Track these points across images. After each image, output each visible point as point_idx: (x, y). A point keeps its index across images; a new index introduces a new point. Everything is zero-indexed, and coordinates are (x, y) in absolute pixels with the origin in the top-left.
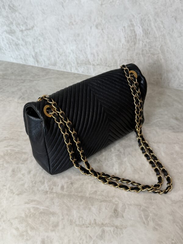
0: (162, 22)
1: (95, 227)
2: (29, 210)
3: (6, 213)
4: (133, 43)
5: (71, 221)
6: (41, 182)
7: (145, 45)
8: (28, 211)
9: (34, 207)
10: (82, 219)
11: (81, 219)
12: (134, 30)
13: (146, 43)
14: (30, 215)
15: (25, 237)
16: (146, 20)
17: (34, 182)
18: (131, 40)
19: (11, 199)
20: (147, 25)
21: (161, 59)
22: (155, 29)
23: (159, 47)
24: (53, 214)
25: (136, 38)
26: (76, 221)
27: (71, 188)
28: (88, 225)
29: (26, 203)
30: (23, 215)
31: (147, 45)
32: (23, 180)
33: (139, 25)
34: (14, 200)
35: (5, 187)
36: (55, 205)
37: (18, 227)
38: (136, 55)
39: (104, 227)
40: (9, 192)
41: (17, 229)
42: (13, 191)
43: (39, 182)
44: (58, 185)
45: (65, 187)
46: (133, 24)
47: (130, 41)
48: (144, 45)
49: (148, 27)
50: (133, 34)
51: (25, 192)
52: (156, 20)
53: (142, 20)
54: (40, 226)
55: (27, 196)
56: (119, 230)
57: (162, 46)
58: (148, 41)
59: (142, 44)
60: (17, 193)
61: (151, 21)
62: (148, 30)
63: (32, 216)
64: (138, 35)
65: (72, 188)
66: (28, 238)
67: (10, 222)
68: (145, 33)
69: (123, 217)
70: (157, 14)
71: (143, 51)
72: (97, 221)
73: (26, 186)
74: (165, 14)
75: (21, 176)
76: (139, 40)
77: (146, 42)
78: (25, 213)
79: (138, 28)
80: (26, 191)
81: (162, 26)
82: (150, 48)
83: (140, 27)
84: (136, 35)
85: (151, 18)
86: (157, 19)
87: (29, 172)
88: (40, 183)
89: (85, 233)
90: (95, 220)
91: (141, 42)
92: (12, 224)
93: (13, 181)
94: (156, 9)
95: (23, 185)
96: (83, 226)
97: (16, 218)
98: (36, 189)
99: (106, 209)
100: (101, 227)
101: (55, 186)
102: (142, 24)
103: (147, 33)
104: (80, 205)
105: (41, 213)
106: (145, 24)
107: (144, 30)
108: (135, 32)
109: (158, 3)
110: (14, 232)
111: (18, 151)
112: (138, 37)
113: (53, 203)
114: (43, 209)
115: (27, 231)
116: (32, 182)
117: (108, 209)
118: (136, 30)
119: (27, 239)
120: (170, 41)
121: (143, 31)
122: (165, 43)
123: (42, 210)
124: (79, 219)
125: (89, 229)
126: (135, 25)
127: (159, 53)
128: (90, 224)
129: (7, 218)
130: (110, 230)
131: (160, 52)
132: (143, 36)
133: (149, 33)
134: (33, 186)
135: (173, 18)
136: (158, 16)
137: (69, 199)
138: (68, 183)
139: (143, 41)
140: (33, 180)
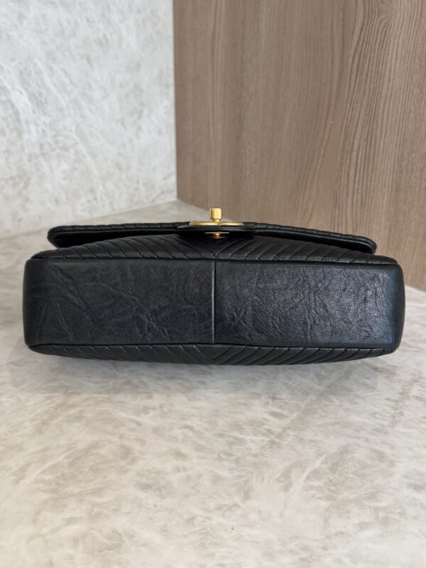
0: (65, 71)
1: (405, 405)
2: (312, 488)
3: (297, 537)
4: (15, 134)
5: (378, 430)
6: (231, 444)
7: (44, 131)
8: (313, 492)
9: (308, 478)
10: (380, 415)
11: (377, 416)
12: (9, 101)
13: (44, 127)
14: (329, 490)
15: (392, 516)
16: (30, 72)
17: (223, 456)
18: (8, 127)
19: (253, 517)
20: (37, 84)
21: (84, 156)
22: (54, 90)
23: (73, 128)
24: (344, 451)
25: (18, 120)
26: (381, 425)
27: (287, 404)
28: (397, 411)
29: (286, 489)
30: (324, 504)
31: (48, 130)
32: (200, 476)
33: (18, 87)
34: (260, 511)
35: (200, 519)
36: (321, 441)
37: (356, 522)
38: (30, 161)
39: (411, 394)
40: (223, 515)
41: (362, 526)
42: (226, 506)
43: (231, 448)
44: (264, 419)
45: (276, 410)
46: (5, 87)
47: (6, 129)
48: (40, 131)
49: (40, 87)
50: (11, 112)
51: (246, 482)
52: (51, 69)
53: (21, 73)
54: (373, 481)
55: (262, 480)
56: (421, 380)
57: (77, 126)
58: (47, 120)
59: (37, 131)
60: (237, 499)
61: (42, 72)
62: (40, 94)
63: (333, 488)
64: (21, 111)
65: (288, 401)
66: (398, 511)
67: (336, 535)
68: (37, 104)
69: (395, 367)
70: (50, 56)
71: (41, 146)
72: (393, 398)
73: (225, 474)
74: (67, 53)
75: (181, 475)
76: (27, 122)
77: (44, 123)
78: (320, 498)
79: (18, 93)
80: (244, 479)
81: (67, 81)
82: (55, 136)
83: (22, 90)
84: (17, 113)
85: (41, 66)
86: (55, 67)
87: (179, 455)
88: (234, 447)
89: (414, 422)
90: (387, 399)
91: (33, 127)
92: (342, 533)
93: (187, 496)
94: (45, 43)
95: (217, 479)
96: (397, 418)
97: (326, 520)
98: (250, 458)
99: (368, 378)
100: (408, 397)
101: (262, 424)
102: (25, 83)
103: (41, 102)
104: (341, 406)
105: (333, 469)
106: (31, 82)
107: (32, 97)
108: (12, 105)
109: (46, 30)
110: (368, 533)
111: (68, 457)
112: (23, 117)
113: (312, 441)
114: (322, 463)
115: (376, 509)
116: (220, 459)
117: (368, 376)
118: (14, 100)
119: (399, 514)
120: (90, 110)
121: (30, 99)
122: (82, 117)
123: (325, 467)
124: (375, 418)
125: (406, 413)
126: (9, 87)
127: (76, 143)
128: (396, 409)
129: (317, 540)
130: (420, 390)
131: (78, 139)
132: (34, 112)
133: (44, 101)
134: (237, 461)
135: (85, 60)
136: (54, 60)
137: (316, 416)
138: (267, 403)
139: (36, 124)
140: (215, 456)
